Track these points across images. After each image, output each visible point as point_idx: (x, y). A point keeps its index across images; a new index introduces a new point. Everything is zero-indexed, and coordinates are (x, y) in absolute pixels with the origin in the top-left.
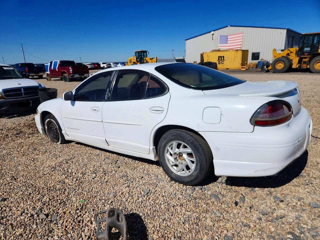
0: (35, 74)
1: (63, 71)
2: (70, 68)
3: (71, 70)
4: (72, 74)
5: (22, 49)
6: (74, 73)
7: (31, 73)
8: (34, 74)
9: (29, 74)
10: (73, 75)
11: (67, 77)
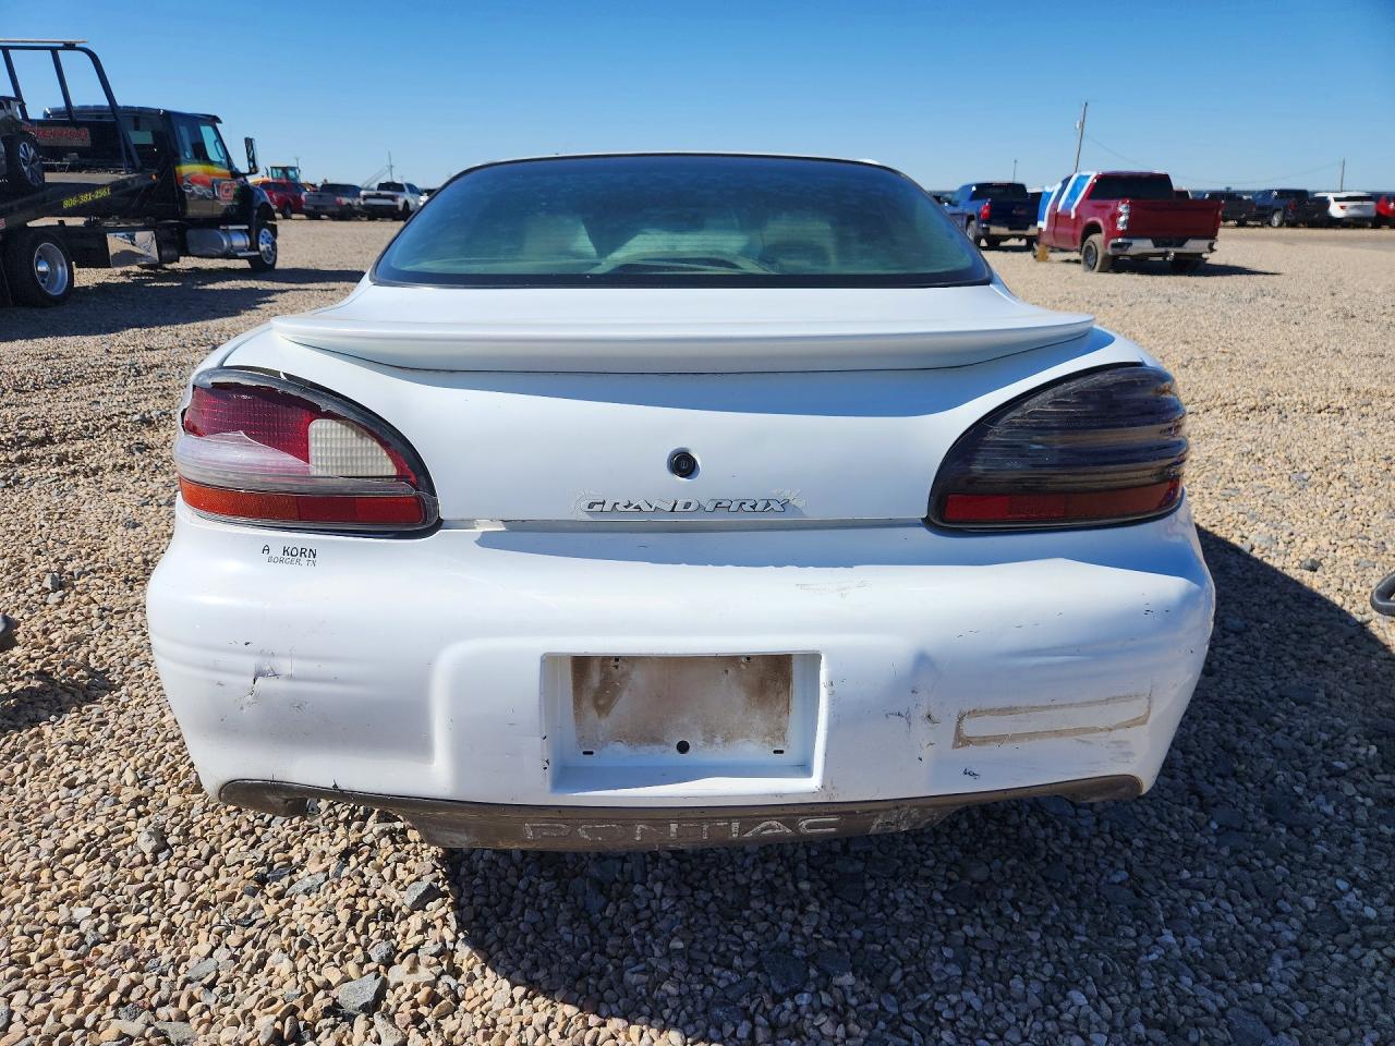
0: (1010, 229)
1: (1090, 219)
2: (1122, 208)
3: (1122, 219)
4: (1123, 234)
5: (1082, 125)
6: (1134, 231)
7: (999, 224)
8: (1004, 231)
9: (988, 229)
10: (1126, 241)
11: (1099, 250)
